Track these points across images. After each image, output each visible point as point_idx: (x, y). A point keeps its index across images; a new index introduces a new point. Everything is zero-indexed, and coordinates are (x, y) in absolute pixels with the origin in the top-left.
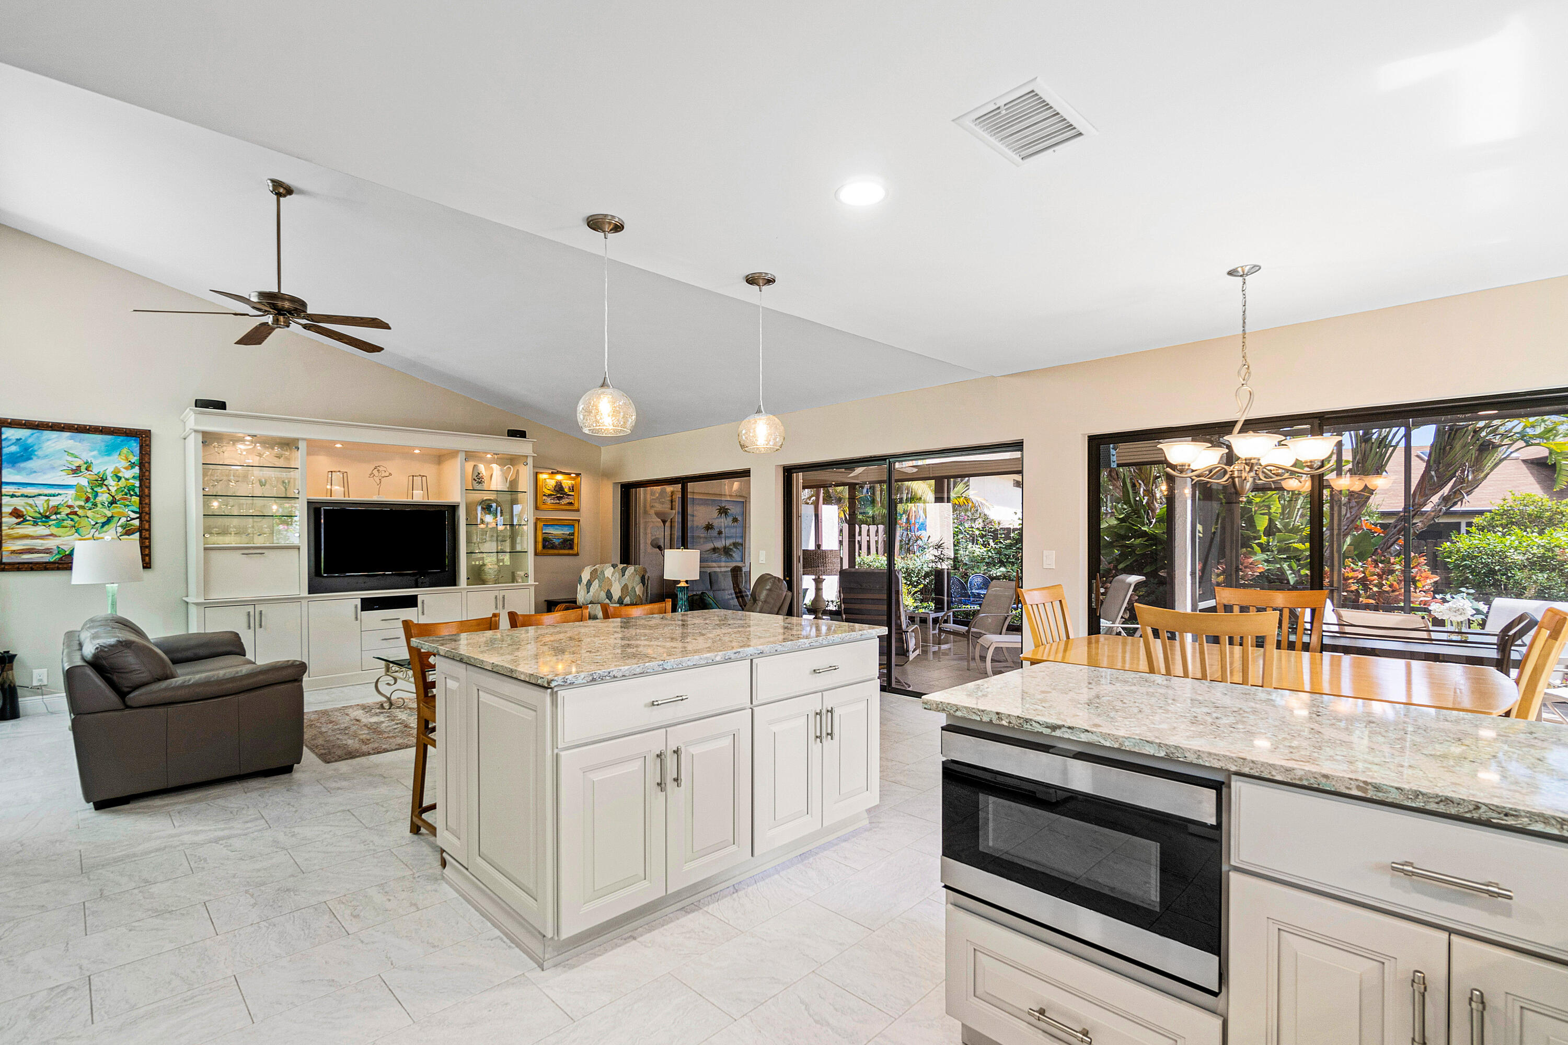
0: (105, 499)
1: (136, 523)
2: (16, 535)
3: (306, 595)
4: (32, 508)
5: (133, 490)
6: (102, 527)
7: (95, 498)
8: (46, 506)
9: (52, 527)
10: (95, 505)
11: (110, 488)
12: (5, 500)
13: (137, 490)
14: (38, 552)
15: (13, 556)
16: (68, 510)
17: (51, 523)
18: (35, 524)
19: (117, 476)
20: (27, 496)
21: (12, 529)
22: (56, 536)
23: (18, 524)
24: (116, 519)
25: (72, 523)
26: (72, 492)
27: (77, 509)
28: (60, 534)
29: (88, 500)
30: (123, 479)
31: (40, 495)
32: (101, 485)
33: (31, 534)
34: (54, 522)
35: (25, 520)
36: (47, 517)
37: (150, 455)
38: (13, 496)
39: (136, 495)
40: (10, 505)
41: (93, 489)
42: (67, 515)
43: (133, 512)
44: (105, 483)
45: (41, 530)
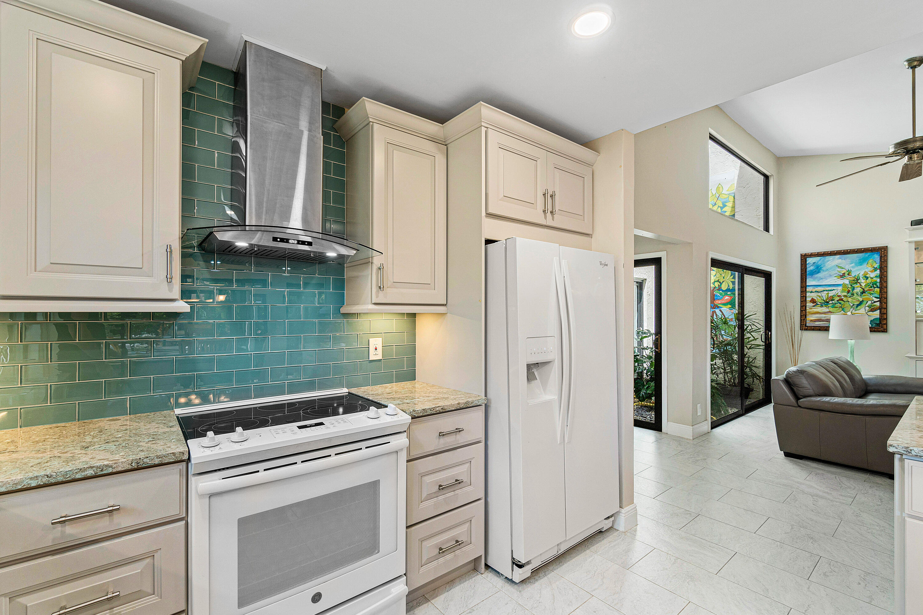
0: (858, 291)
1: (878, 304)
2: (813, 312)
4: (820, 298)
5: (876, 284)
6: (857, 307)
7: (853, 291)
8: (827, 296)
9: (830, 308)
10: (853, 294)
11: (862, 284)
12: (808, 294)
13: (878, 284)
14: (823, 321)
15: (811, 323)
16: (838, 298)
17: (829, 305)
18: (822, 306)
19: (866, 277)
20: (818, 292)
21: (811, 309)
22: (832, 312)
23: (814, 306)
24: (865, 302)
25: (840, 305)
26: (840, 288)
27: (843, 297)
28: (834, 311)
29: (849, 292)
30: (869, 278)
31: (824, 291)
32: (856, 283)
33: (820, 311)
34: (831, 305)
35: (817, 304)
36: (828, 302)
37: (887, 261)
38: (811, 292)
39: (878, 287)
40: (810, 297)
41: (851, 286)
42: (838, 301)
43: (876, 297)
44: (859, 281)
45: (824, 309)
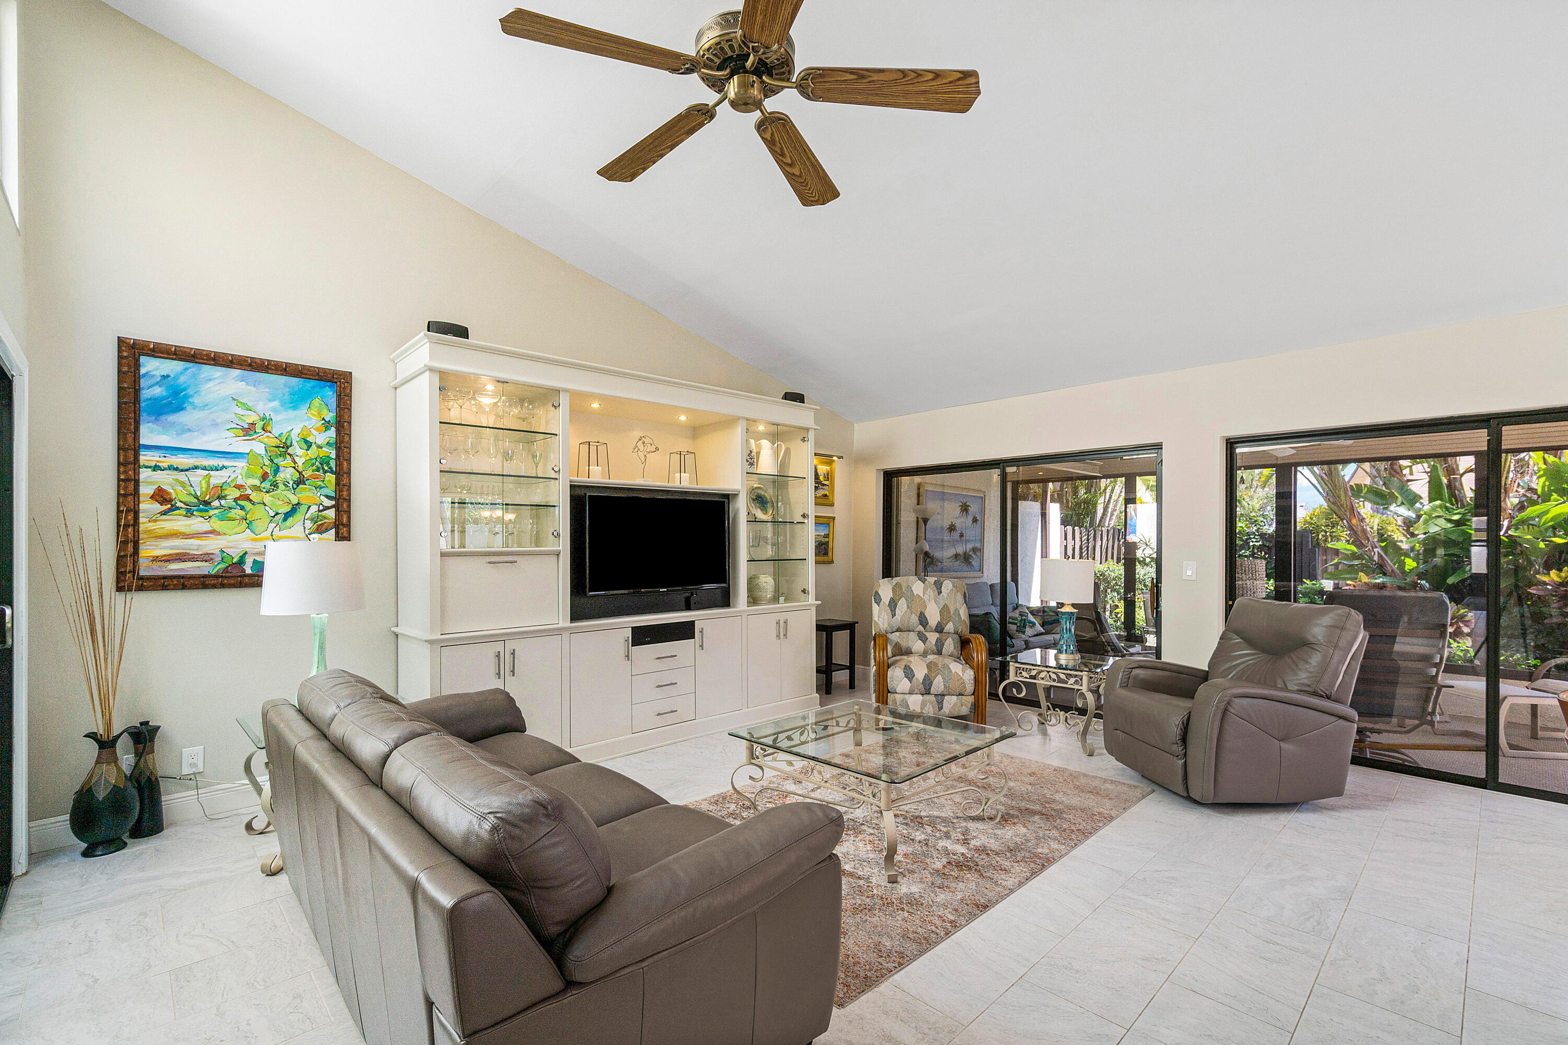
0: (288, 476)
1: (331, 513)
2: (160, 532)
3: (568, 624)
4: (184, 487)
5: (328, 464)
6: (285, 519)
7: (275, 475)
8: (204, 485)
9: (213, 519)
10: (275, 485)
11: (296, 459)
12: (144, 474)
13: (333, 464)
14: (193, 559)
15: (156, 565)
16: (237, 493)
17: (211, 512)
18: (189, 513)
19: (306, 441)
20: (177, 469)
21: (155, 521)
22: (219, 534)
23: (164, 513)
24: (303, 508)
25: (242, 513)
26: (241, 464)
27: (249, 492)
28: (225, 531)
29: (264, 477)
30: (314, 446)
31: (196, 468)
32: (284, 455)
33: (183, 530)
34: (216, 511)
35: (174, 508)
36: (207, 503)
37: (350, 410)
38: (156, 468)
39: (332, 472)
40: (151, 483)
41: (272, 461)
42: (236, 500)
43: (327, 497)
44: (290, 451)
45: (197, 524)
